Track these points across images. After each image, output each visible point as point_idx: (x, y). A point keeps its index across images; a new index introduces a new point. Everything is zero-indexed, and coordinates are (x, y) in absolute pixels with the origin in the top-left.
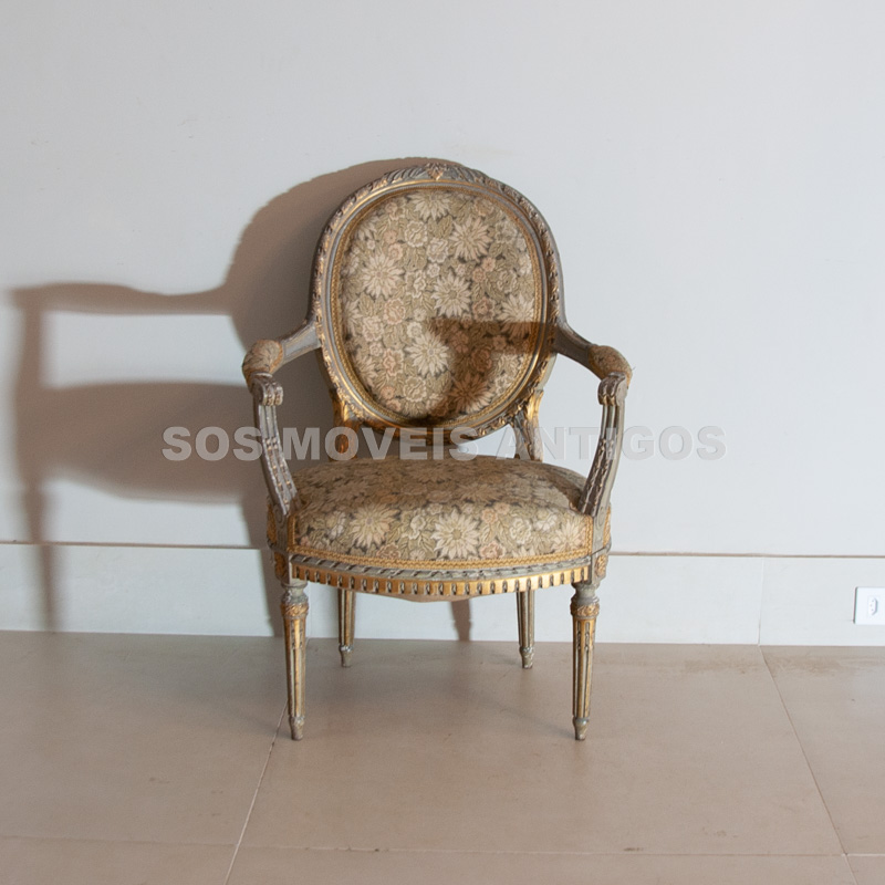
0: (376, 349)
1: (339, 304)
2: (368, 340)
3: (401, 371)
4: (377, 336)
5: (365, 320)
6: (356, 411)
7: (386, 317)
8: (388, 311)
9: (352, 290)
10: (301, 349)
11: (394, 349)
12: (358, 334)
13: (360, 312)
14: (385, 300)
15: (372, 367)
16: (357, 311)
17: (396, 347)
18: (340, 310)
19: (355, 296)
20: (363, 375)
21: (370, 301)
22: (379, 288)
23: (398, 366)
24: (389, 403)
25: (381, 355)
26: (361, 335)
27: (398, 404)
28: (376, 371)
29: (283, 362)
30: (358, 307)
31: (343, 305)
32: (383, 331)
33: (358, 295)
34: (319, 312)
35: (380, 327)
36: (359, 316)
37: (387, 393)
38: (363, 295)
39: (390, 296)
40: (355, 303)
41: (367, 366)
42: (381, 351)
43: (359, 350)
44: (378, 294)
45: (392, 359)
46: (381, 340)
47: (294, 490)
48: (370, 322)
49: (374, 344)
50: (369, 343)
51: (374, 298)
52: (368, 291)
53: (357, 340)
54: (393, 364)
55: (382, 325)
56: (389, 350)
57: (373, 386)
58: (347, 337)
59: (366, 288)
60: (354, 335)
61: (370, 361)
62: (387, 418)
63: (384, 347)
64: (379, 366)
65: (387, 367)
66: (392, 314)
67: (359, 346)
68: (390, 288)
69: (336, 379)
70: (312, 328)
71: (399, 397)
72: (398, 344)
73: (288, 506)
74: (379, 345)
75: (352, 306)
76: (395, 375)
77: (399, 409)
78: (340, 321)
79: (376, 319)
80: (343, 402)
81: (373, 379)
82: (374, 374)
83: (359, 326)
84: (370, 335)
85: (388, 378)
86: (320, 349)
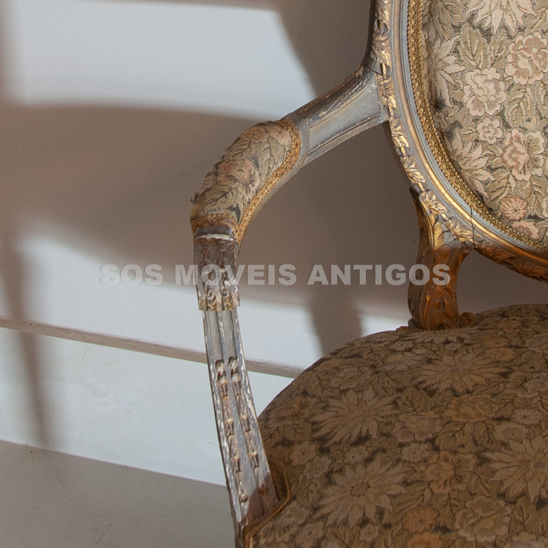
0: (490, 130)
1: (422, 40)
2: (474, 113)
3: (539, 172)
4: (491, 105)
5: (468, 76)
6: (458, 230)
7: (510, 70)
8: (516, 59)
9: (446, 17)
10: (346, 129)
11: (525, 130)
12: (455, 102)
13: (459, 61)
14: (510, 37)
15: (483, 162)
16: (453, 58)
17: (528, 125)
18: (424, 53)
19: (450, 30)
20: (467, 175)
21: (479, 40)
22: (497, 14)
23: (533, 162)
24: (516, 225)
25: (500, 141)
26: (461, 105)
27: (534, 230)
28: (491, 169)
29: (301, 161)
30: (455, 51)
31: (429, 45)
32: (503, 96)
33: (457, 28)
34: (385, 55)
35: (498, 90)
36: (457, 68)
37: (513, 209)
38: (466, 28)
39: (521, 30)
40: (450, 44)
41: (475, 160)
42: (500, 135)
43: (457, 131)
44: (496, 26)
45: (522, 149)
46: (501, 114)
47: (264, 468)
48: (480, 80)
49: (487, 121)
50: (476, 120)
51: (487, 34)
52: (476, 21)
53: (453, 113)
54: (523, 159)
55: (502, 86)
56: (515, 132)
57: (485, 194)
58: (437, 105)
59: (473, 15)
60: (448, 103)
61: (478, 152)
62: (519, 243)
63: (507, 126)
64: (496, 162)
65: (510, 163)
66: (523, 63)
67: (457, 124)
68: (519, 14)
69: (418, 177)
70: (370, 87)
71: (535, 218)
72: (534, 120)
73: (246, 506)
74: (497, 123)
75: (444, 49)
76: (527, 177)
77: (535, 236)
78: (424, 72)
79: (492, 73)
80: (433, 218)
81: (485, 183)
82: (486, 175)
83: (456, 87)
84: (478, 104)
85: (513, 184)
86: (387, 124)
